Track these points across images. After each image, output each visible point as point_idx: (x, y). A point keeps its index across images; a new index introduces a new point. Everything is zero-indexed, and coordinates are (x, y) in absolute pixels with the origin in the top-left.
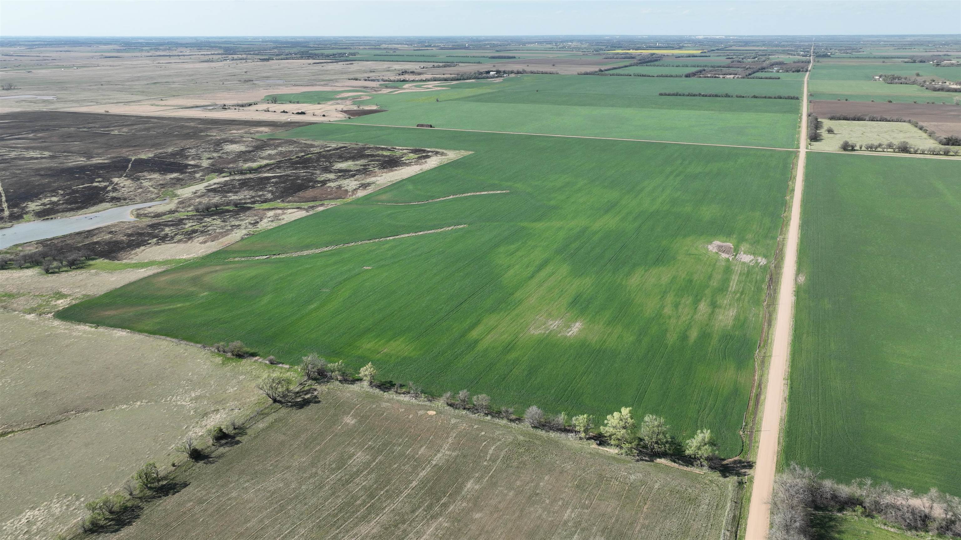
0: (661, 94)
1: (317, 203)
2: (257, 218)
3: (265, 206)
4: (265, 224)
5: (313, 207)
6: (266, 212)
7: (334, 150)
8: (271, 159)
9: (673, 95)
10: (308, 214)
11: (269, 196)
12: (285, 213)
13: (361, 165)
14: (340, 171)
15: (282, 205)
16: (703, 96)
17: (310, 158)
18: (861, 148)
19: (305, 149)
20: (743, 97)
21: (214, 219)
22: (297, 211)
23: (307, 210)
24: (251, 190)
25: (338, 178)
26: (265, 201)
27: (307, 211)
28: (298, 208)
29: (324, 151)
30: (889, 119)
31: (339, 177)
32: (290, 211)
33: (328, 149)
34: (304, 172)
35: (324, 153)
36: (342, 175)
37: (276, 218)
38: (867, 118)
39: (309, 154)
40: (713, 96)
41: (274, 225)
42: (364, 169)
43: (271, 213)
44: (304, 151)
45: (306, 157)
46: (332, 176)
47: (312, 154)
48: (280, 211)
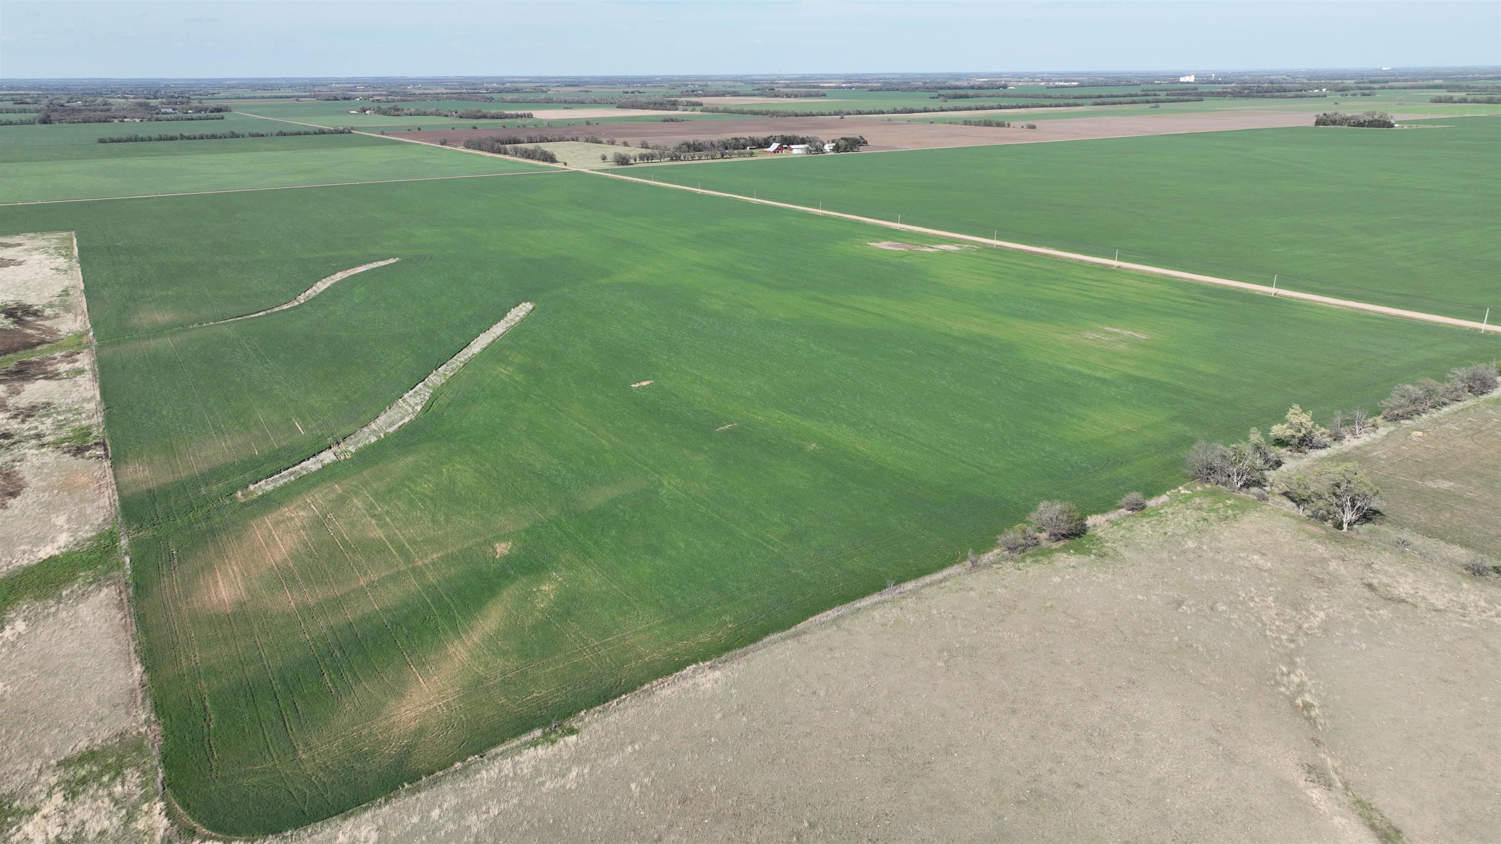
0: (103, 141)
9: (129, 140)
16: (189, 138)
18: (635, 160)
20: (263, 136)
30: (550, 138)
38: (526, 141)
40: (207, 137)
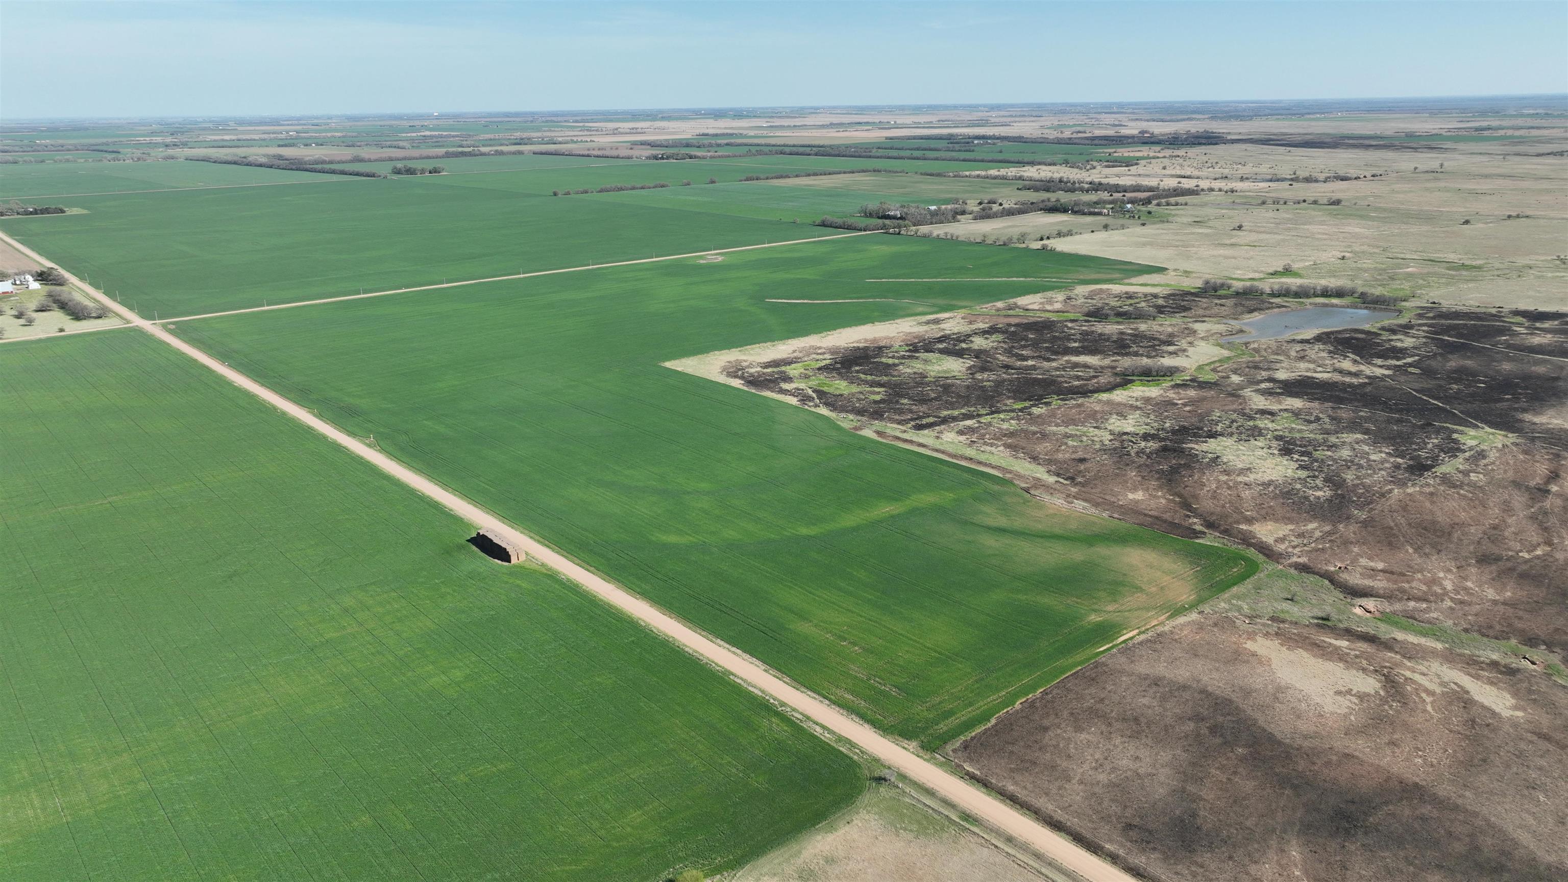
1: (1004, 313)
2: (1072, 303)
3: (1071, 316)
4: (1060, 296)
5: (1009, 309)
6: (1064, 309)
7: (954, 419)
8: (1109, 402)
10: (1014, 300)
11: (1070, 325)
12: (1041, 303)
13: (917, 358)
14: (960, 354)
15: (1048, 315)
17: (1016, 399)
19: (1034, 428)
21: (1120, 307)
22: (1027, 305)
23: (1016, 306)
24: (1101, 335)
25: (970, 336)
26: (1072, 321)
27: (1015, 304)
28: (1027, 310)
29: (979, 416)
31: (966, 338)
32: (1036, 307)
33: (969, 423)
34: (1025, 358)
35: (983, 412)
36: (961, 342)
37: (1050, 301)
39: (1021, 410)
41: (1049, 294)
42: (916, 350)
43: (1058, 306)
44: (1034, 419)
45: (1027, 404)
46: (979, 342)
47: (1013, 411)
48: (1049, 307)
